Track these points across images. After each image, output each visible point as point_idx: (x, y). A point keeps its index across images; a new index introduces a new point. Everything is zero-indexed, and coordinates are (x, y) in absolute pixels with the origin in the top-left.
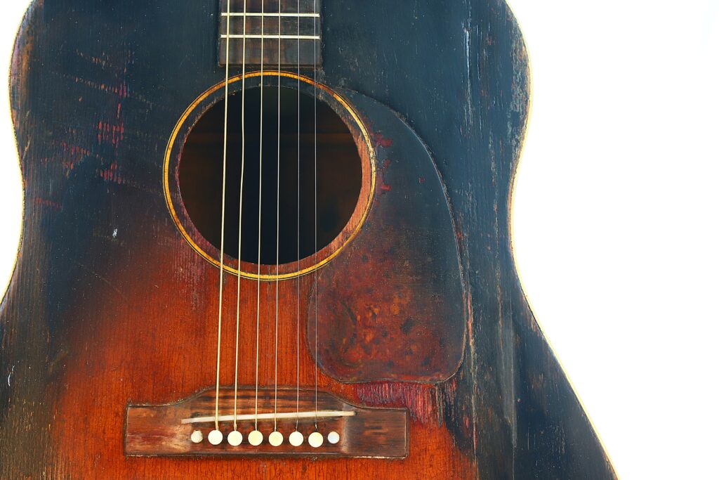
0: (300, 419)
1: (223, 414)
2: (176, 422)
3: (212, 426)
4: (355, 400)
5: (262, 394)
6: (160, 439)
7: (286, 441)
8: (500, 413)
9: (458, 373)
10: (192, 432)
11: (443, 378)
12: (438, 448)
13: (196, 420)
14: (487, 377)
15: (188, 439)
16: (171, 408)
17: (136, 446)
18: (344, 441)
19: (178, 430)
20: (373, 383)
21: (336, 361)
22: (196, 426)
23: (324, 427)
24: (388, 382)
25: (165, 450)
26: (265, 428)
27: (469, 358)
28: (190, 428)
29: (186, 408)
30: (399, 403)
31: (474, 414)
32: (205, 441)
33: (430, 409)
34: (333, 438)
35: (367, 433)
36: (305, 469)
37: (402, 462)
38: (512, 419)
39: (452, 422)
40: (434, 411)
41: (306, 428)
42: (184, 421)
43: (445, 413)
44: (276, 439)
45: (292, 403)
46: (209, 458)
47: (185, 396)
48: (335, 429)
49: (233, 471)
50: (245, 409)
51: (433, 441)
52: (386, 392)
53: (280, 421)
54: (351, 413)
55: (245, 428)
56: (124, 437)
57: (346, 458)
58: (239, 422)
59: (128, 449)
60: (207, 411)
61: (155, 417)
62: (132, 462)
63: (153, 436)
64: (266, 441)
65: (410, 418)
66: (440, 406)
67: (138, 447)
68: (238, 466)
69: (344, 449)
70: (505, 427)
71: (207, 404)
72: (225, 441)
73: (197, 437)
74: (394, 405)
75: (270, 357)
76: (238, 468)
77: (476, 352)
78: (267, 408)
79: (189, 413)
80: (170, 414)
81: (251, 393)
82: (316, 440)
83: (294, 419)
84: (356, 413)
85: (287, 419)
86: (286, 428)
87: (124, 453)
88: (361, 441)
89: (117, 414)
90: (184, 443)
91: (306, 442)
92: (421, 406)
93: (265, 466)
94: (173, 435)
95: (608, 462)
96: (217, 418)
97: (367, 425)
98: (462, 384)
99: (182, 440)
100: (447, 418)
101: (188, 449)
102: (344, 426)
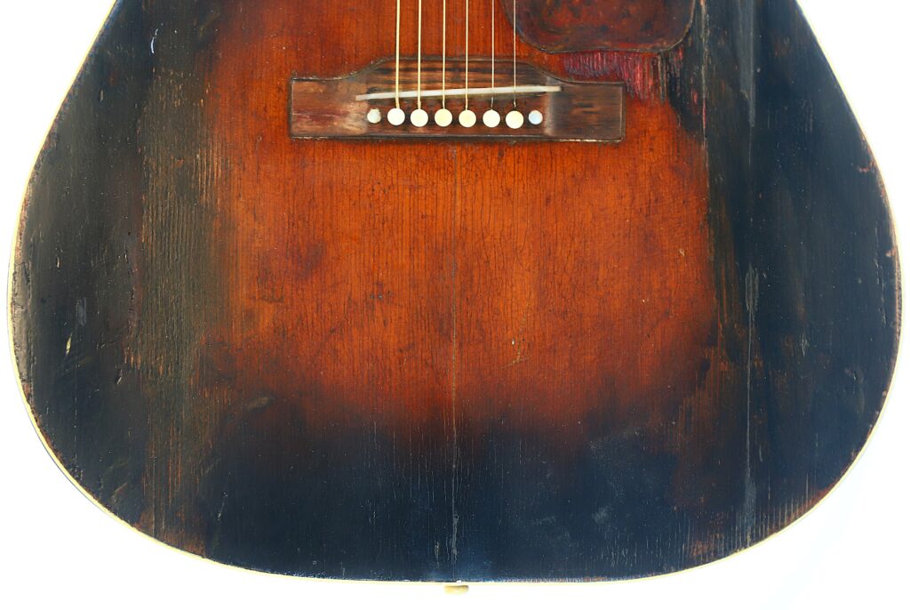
0: (496, 96)
1: (404, 89)
2: (350, 99)
3: (391, 103)
4: (561, 73)
5: (450, 66)
6: (331, 119)
7: (479, 121)
8: (736, 85)
9: (686, 39)
10: (368, 111)
11: (667, 46)
12: (660, 129)
13: (373, 96)
14: (722, 43)
15: (364, 119)
16: (343, 82)
17: (304, 127)
18: (549, 121)
19: (352, 108)
20: (583, 53)
21: (538, 26)
22: (373, 104)
23: (525, 103)
24: (600, 51)
25: (339, 132)
26: (455, 106)
27: (700, 20)
28: (365, 105)
29: (360, 82)
30: (614, 76)
31: (704, 88)
32: (384, 121)
33: (651, 83)
34: (536, 117)
35: (576, 112)
36: (501, 155)
37: (617, 146)
38: (749, 92)
39: (677, 97)
40: (656, 86)
41: (503, 106)
42: (359, 98)
43: (669, 87)
44: (467, 119)
45: (486, 76)
46: (388, 141)
47: (358, 69)
48: (538, 107)
49: (418, 156)
50: (431, 84)
51: (654, 121)
52: (598, 64)
53: (471, 98)
54: (557, 89)
55: (431, 106)
56: (289, 116)
57: (551, 141)
58: (424, 99)
59: (295, 129)
60: (385, 86)
61: (324, 93)
62: (299, 146)
63: (323, 115)
64: (455, 121)
65: (626, 94)
66: (663, 78)
67: (306, 127)
68: (424, 151)
69: (548, 131)
70: (741, 103)
71: (385, 77)
72: (407, 121)
73: (374, 116)
74: (607, 79)
75: (460, 21)
76: (423, 153)
77: (709, 12)
78: (456, 82)
79: (364, 87)
80: (342, 89)
81: (438, 65)
82: (515, 120)
83: (489, 96)
84: (563, 88)
85: (479, 96)
86: (479, 106)
87: (290, 135)
88: (568, 121)
89: (280, 89)
90: (359, 123)
91: (503, 123)
92: (640, 78)
93: (455, 151)
94: (346, 114)
95: (865, 142)
96: (397, 94)
97: (575, 102)
98: (691, 53)
99: (357, 119)
100: (671, 93)
101: (364, 131)
102: (548, 103)
